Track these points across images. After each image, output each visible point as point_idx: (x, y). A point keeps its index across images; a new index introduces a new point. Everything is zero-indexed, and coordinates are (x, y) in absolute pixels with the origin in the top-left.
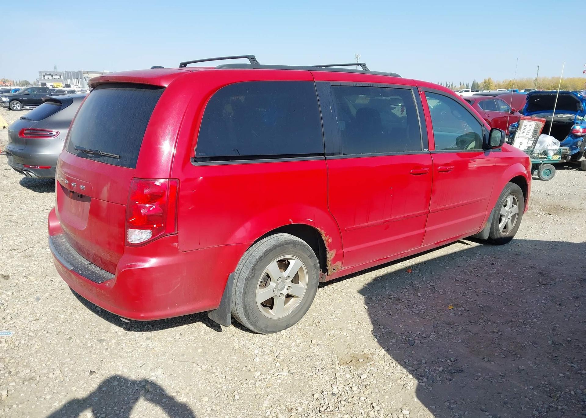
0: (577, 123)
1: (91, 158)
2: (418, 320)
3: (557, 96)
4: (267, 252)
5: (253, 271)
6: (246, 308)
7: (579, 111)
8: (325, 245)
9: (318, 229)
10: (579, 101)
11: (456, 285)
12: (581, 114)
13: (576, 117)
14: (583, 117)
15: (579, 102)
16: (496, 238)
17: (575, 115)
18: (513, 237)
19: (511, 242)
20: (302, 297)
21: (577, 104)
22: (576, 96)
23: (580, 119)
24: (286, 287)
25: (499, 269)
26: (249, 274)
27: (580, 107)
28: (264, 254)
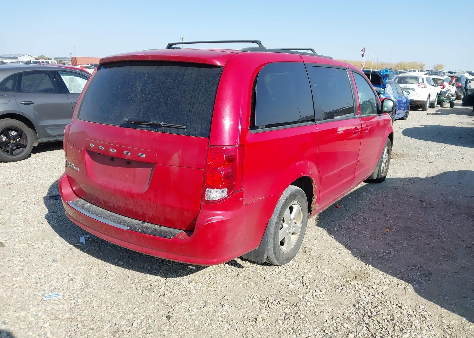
0: (381, 94)
1: (146, 129)
2: (374, 242)
3: (370, 74)
4: (287, 200)
5: (280, 216)
6: (275, 246)
7: (382, 85)
8: (314, 191)
9: (313, 179)
10: (382, 77)
11: (376, 214)
12: (383, 87)
13: (380, 89)
14: (385, 89)
15: (381, 79)
16: (379, 178)
17: (380, 88)
18: (385, 176)
19: (385, 180)
20: (299, 233)
21: (380, 80)
22: (380, 74)
23: (383, 91)
24: (292, 227)
25: (393, 200)
26: (277, 219)
27: (382, 82)
28: (286, 202)
